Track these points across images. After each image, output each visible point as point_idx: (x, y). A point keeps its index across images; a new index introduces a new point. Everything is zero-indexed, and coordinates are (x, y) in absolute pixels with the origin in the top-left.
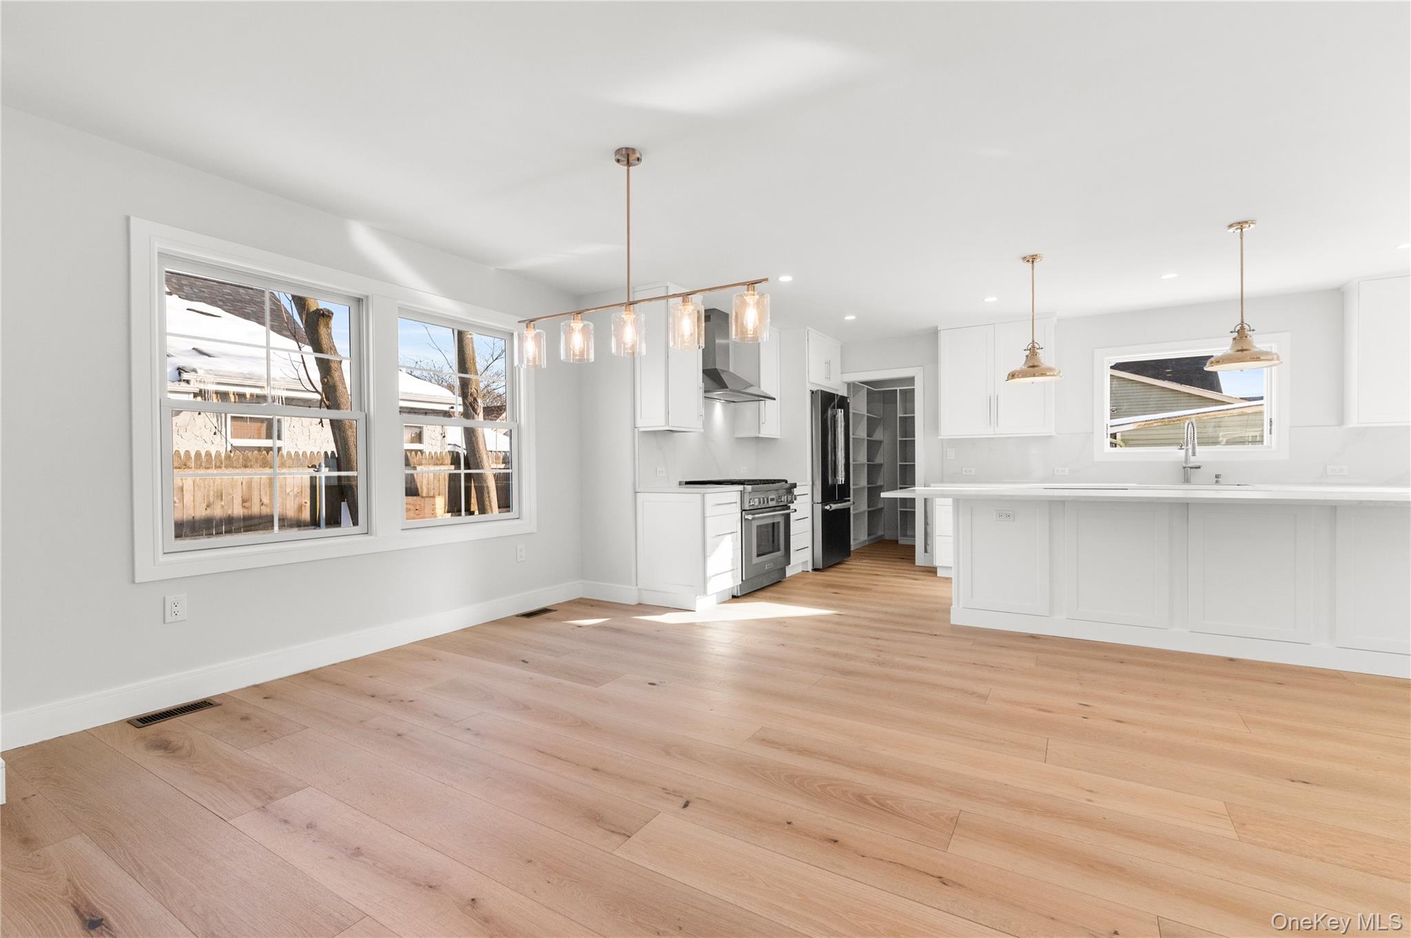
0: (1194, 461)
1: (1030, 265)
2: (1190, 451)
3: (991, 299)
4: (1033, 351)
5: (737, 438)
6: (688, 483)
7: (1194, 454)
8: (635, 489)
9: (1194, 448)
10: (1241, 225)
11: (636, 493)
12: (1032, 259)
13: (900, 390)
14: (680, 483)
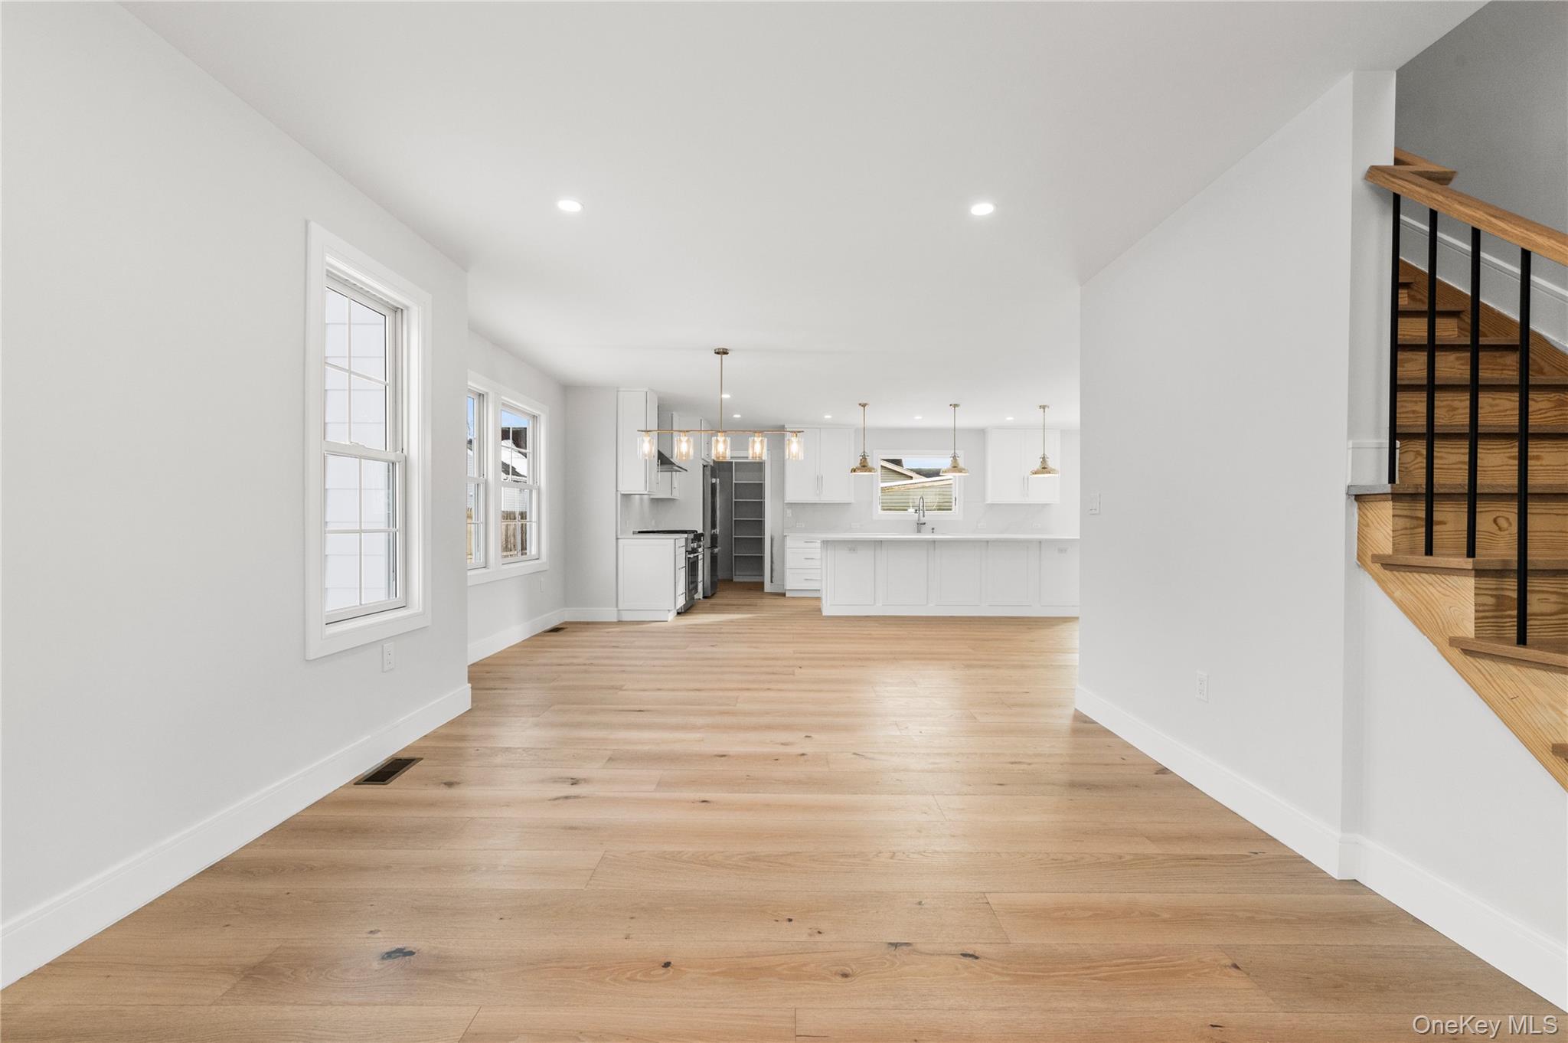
0: (923, 520)
1: (862, 408)
2: (922, 514)
3: (828, 417)
4: (864, 458)
5: (653, 499)
6: (639, 532)
7: (924, 516)
8: (617, 536)
9: (924, 512)
10: (955, 406)
11: (617, 539)
12: (864, 405)
13: (735, 463)
14: (634, 533)
